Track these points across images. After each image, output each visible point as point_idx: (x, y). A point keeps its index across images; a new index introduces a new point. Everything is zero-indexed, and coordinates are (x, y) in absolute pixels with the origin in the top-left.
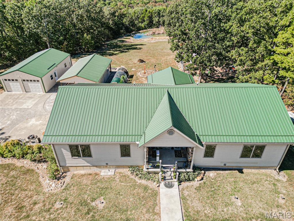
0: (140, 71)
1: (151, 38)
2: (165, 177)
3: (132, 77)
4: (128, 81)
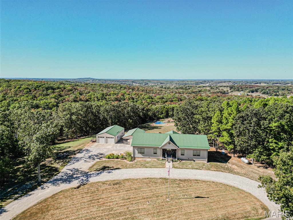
1: (167, 124)
2: (168, 160)
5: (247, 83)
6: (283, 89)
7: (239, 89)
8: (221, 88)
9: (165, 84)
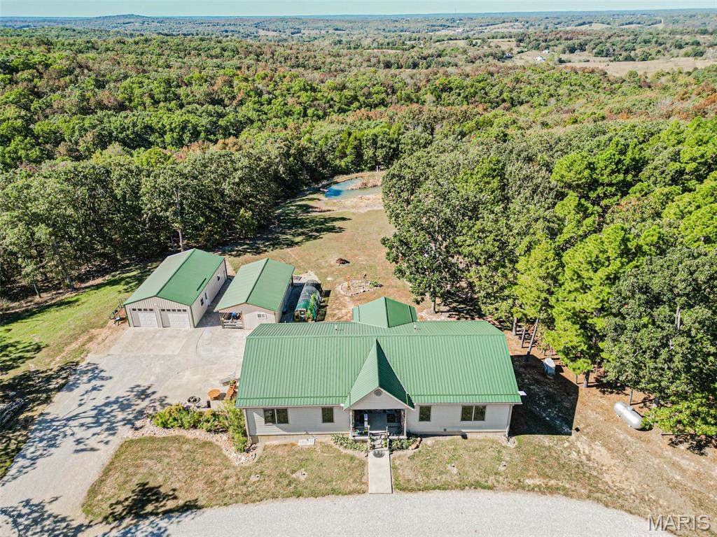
0: (340, 283)
1: (360, 196)
2: (374, 446)
3: (327, 294)
4: (321, 302)
5: (559, 23)
6: (645, 42)
7: (539, 44)
8: (494, 42)
9: (347, 32)
